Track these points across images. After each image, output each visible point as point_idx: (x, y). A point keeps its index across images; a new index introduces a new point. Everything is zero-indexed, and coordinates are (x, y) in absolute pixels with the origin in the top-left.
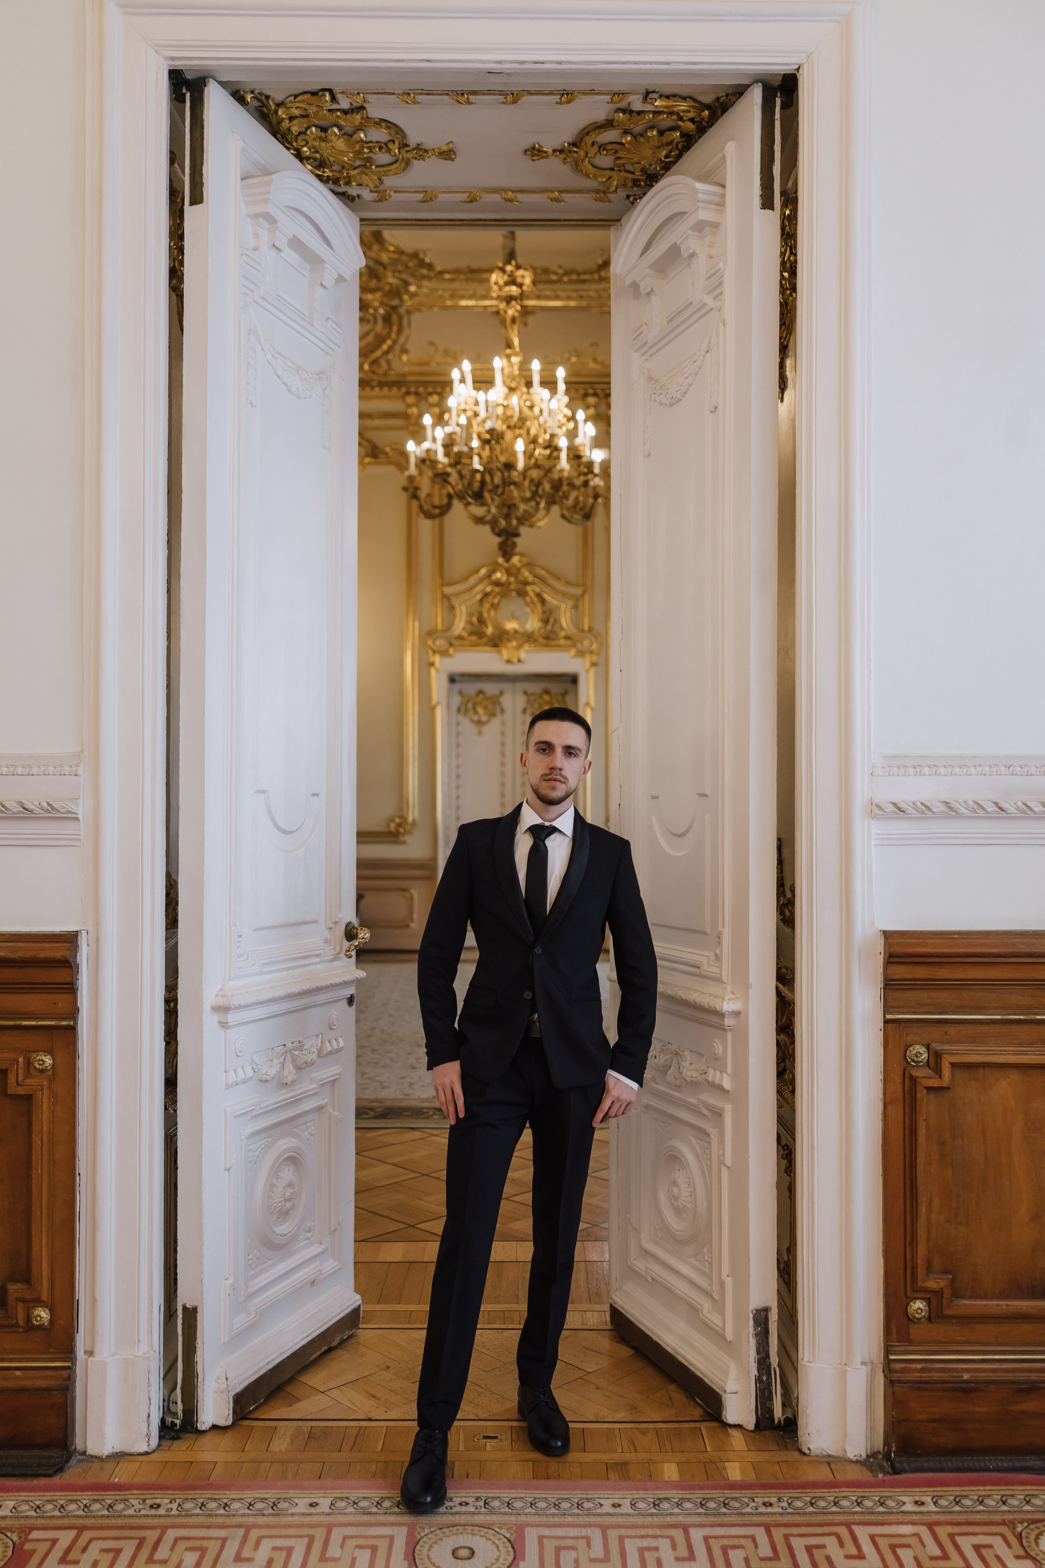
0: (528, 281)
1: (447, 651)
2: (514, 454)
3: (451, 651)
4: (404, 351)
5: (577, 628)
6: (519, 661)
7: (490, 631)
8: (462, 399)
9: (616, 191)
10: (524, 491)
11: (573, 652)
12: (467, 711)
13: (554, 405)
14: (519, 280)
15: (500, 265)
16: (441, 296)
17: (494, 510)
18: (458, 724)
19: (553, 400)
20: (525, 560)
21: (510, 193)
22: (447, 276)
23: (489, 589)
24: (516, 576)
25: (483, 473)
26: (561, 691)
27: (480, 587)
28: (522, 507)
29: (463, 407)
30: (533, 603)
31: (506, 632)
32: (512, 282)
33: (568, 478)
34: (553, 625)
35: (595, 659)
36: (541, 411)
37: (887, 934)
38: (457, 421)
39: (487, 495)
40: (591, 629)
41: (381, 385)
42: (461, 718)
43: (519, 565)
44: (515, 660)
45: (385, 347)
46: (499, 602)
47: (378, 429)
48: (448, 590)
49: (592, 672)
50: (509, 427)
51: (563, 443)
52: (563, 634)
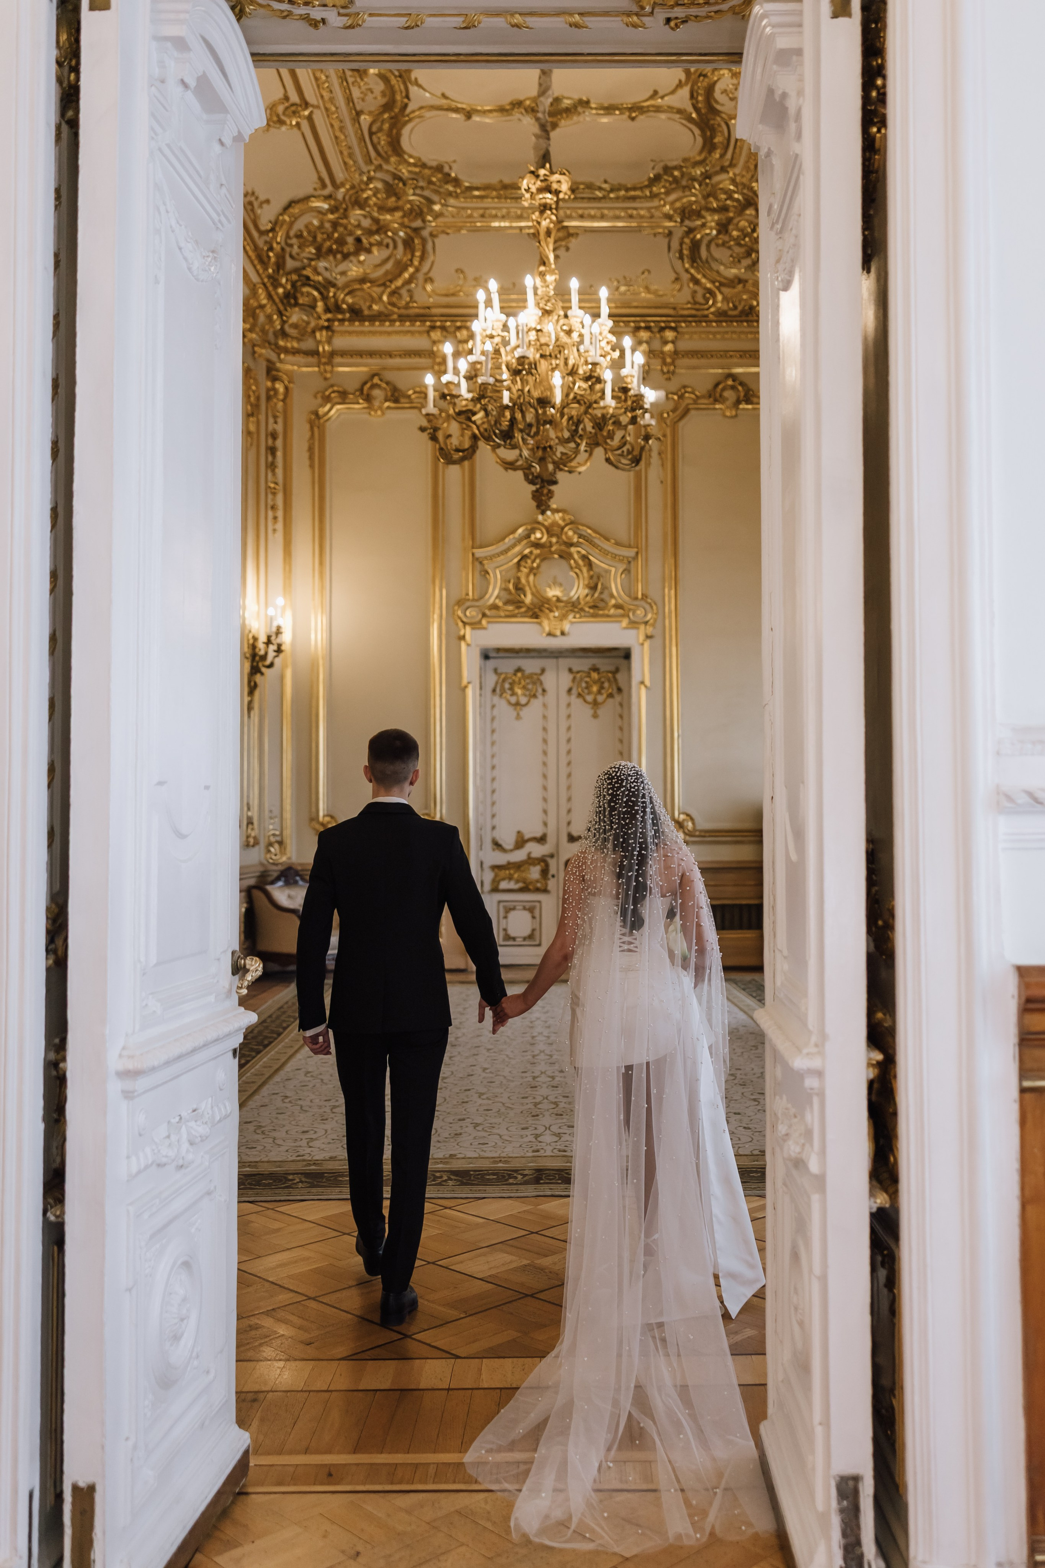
0: (565, 187)
1: (480, 622)
2: (551, 388)
3: (484, 622)
4: (429, 280)
5: (630, 596)
6: (563, 633)
7: (528, 599)
8: (489, 324)
9: (652, 13)
10: (562, 430)
11: (625, 622)
12: (503, 691)
13: (596, 328)
14: (555, 186)
15: (532, 169)
16: (470, 216)
17: (526, 453)
18: (493, 706)
19: (595, 324)
20: (567, 517)
21: (517, 16)
22: (476, 193)
23: (527, 551)
24: (558, 537)
25: (512, 409)
26: (612, 668)
27: (517, 549)
28: (560, 449)
29: (488, 332)
30: (578, 566)
31: (548, 601)
32: (548, 189)
33: (613, 416)
34: (601, 593)
35: (650, 630)
36: (581, 336)
37: (1022, 971)
38: (481, 347)
39: (518, 436)
40: (645, 596)
41: (402, 318)
42: (496, 699)
43: (562, 523)
44: (558, 633)
45: (406, 275)
46: (538, 566)
47: (399, 369)
48: (480, 553)
49: (647, 645)
50: (542, 356)
51: (608, 375)
52: (613, 602)
